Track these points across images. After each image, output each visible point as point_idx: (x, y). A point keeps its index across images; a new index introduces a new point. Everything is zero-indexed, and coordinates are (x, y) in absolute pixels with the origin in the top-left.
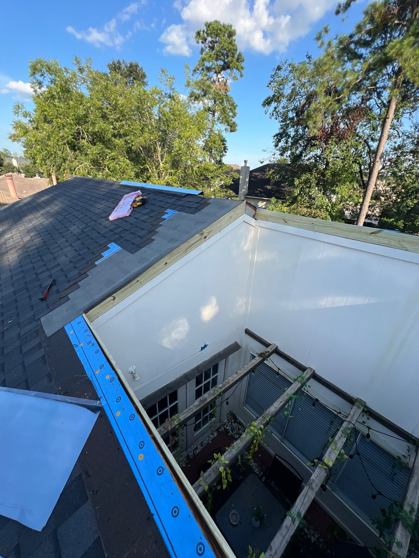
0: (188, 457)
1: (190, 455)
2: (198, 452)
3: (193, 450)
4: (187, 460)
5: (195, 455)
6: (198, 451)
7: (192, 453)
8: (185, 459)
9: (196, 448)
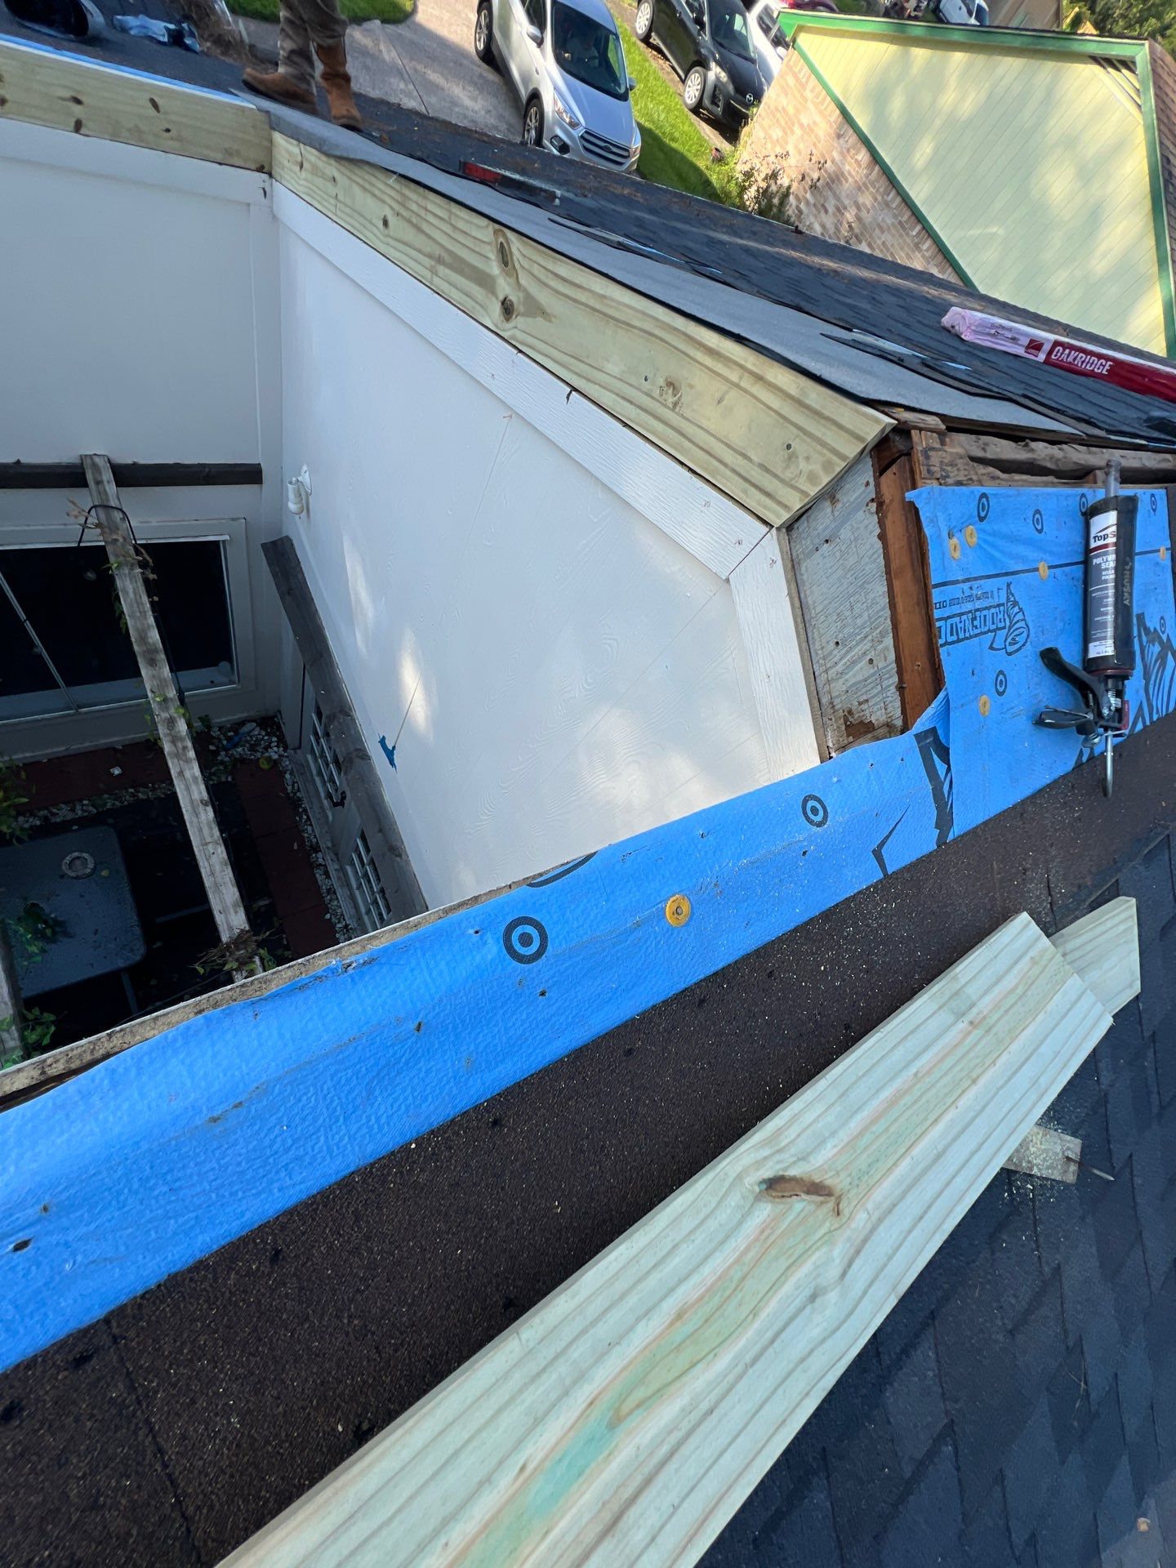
0: (316, 849)
1: (320, 855)
2: (317, 876)
3: (325, 866)
4: (311, 846)
5: (313, 866)
6: (320, 877)
7: (320, 861)
8: (314, 840)
9: (327, 874)
